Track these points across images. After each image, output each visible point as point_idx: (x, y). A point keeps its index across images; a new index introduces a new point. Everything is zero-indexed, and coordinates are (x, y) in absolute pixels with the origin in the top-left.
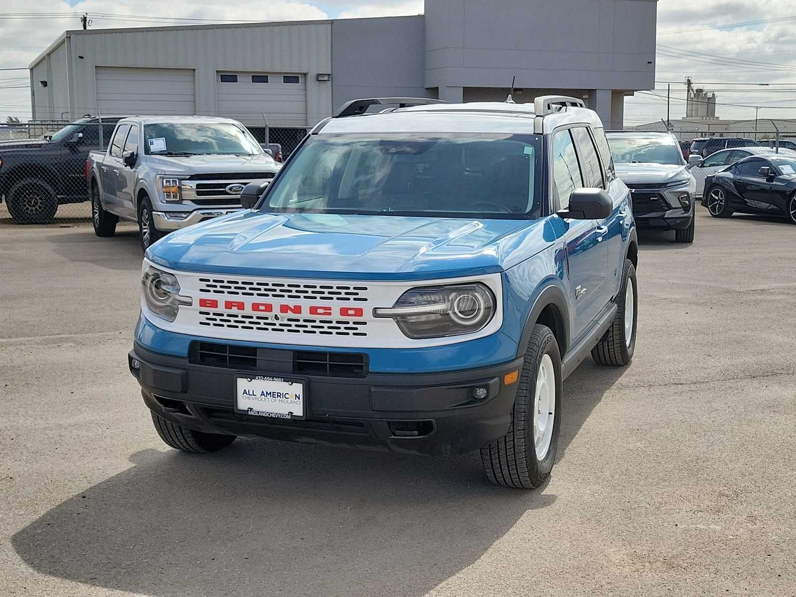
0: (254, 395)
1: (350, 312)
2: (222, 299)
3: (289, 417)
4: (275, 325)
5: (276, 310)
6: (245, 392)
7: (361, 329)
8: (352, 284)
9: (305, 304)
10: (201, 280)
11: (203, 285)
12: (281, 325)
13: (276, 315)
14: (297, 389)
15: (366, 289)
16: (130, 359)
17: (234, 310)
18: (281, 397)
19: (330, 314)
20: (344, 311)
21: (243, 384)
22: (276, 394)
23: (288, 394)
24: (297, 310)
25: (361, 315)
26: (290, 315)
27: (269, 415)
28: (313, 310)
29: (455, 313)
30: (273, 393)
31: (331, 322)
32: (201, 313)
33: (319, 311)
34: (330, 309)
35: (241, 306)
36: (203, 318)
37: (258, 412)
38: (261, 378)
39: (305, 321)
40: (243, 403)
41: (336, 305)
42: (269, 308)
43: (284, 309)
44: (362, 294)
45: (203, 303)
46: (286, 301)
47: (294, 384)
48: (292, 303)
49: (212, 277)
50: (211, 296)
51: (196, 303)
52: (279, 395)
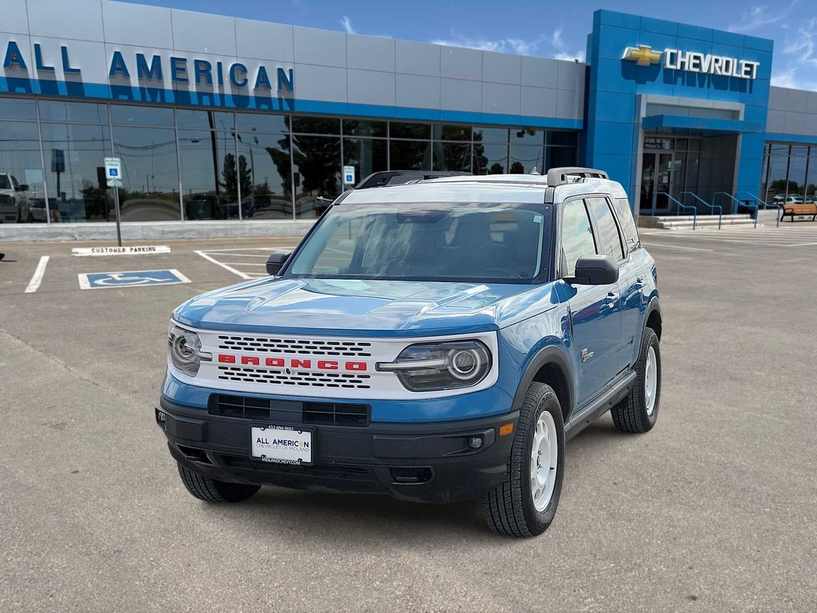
0: (267, 443)
1: (355, 366)
2: (239, 354)
3: (299, 463)
4: (286, 378)
5: (288, 365)
6: (259, 440)
7: (365, 382)
8: (357, 340)
9: (314, 359)
10: (220, 337)
11: (222, 342)
12: (292, 378)
13: (287, 370)
14: (307, 437)
15: (369, 345)
16: (157, 411)
17: (250, 365)
18: (292, 445)
19: (337, 368)
20: (349, 366)
21: (256, 433)
22: (287, 442)
23: (298, 442)
24: (307, 364)
25: (365, 369)
26: (301, 369)
27: (281, 461)
28: (321, 365)
29: (454, 369)
30: (284, 441)
31: (338, 376)
32: (220, 368)
33: (327, 365)
34: (337, 363)
35: (256, 361)
36: (222, 373)
37: (271, 459)
38: (273, 427)
39: (314, 374)
40: (257, 451)
41: (342, 360)
42: (281, 363)
43: (295, 363)
44: (365, 349)
45: (222, 358)
46: (297, 356)
47: (303, 432)
48: (302, 358)
49: (230, 334)
50: (229, 352)
51: (215, 359)
52: (290, 443)
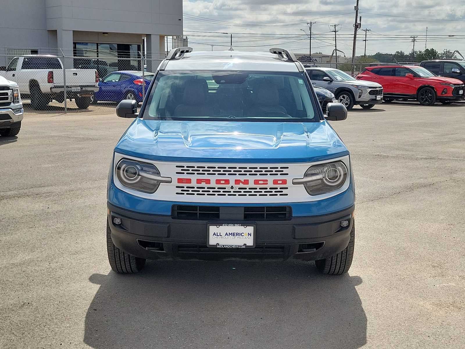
0: (220, 235)
1: (279, 182)
2: (194, 178)
3: (244, 247)
4: (230, 192)
5: (232, 183)
6: (214, 234)
7: (285, 191)
8: (279, 165)
9: (251, 179)
10: (177, 166)
11: (179, 170)
12: (234, 192)
13: (232, 186)
14: (250, 229)
15: (288, 168)
17: (203, 184)
18: (239, 235)
19: (267, 184)
20: (275, 182)
21: (213, 229)
22: (236, 234)
23: (243, 233)
24: (246, 182)
25: (286, 184)
26: (241, 185)
27: (231, 247)
28: (256, 182)
29: (326, 179)
30: (233, 233)
31: (267, 189)
32: (177, 187)
33: (260, 182)
34: (267, 181)
35: (208, 181)
36: (179, 190)
37: (224, 246)
38: (226, 225)
40: (213, 241)
41: (270, 179)
42: (227, 182)
43: (237, 182)
44: (285, 171)
45: (180, 180)
46: (238, 177)
47: (247, 227)
48: (242, 178)
49: (185, 164)
50: (185, 176)
51: (175, 183)
52: (237, 234)
